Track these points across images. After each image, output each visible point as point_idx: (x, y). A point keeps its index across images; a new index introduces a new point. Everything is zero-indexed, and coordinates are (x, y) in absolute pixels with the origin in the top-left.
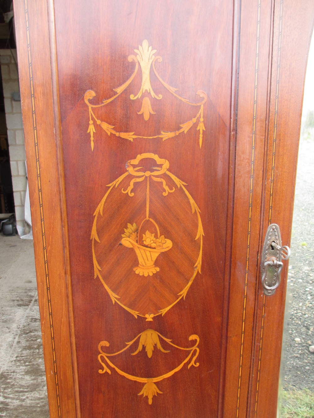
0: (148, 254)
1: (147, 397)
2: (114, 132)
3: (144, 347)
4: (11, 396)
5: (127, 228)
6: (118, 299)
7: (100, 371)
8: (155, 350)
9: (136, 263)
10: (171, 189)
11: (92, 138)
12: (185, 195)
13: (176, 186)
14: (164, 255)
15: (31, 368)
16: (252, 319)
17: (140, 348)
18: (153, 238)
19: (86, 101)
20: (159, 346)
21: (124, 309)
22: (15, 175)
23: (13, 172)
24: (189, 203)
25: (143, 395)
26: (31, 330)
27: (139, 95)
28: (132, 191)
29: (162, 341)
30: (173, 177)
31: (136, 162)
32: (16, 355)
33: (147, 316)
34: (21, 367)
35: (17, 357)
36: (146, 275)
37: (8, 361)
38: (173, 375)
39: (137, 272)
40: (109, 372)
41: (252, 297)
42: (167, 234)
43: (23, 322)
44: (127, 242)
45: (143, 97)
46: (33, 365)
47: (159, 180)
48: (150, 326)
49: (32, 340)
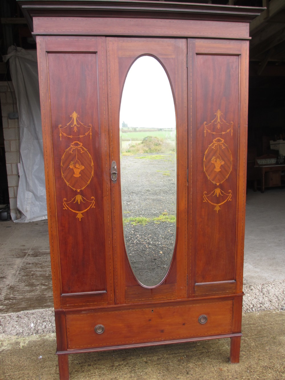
0: (77, 170)
1: (79, 218)
2: (67, 136)
3: (77, 200)
4: (17, 295)
5: (71, 162)
6: (69, 184)
7: (64, 209)
8: (81, 202)
9: (74, 173)
10: (83, 151)
11: (61, 137)
12: (88, 153)
13: (85, 150)
14: (82, 171)
15: (28, 284)
16: (110, 191)
17: (76, 201)
18: (78, 165)
19: (59, 128)
20: (82, 200)
21: (71, 188)
22: (10, 174)
23: (9, 172)
24: (88, 155)
25: (77, 217)
26: (27, 268)
27: (73, 126)
28: (72, 152)
29: (83, 198)
30: (84, 148)
31: (73, 144)
32: (18, 279)
33: (78, 190)
34: (22, 284)
35: (19, 280)
36: (77, 177)
37: (14, 281)
38: (87, 211)
39: (74, 176)
40: (67, 209)
41: (109, 183)
42: (82, 164)
43: (21, 265)
44: (71, 167)
45: (74, 126)
46: (30, 282)
47: (79, 149)
48: (79, 193)
49: (28, 272)
